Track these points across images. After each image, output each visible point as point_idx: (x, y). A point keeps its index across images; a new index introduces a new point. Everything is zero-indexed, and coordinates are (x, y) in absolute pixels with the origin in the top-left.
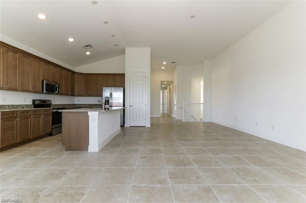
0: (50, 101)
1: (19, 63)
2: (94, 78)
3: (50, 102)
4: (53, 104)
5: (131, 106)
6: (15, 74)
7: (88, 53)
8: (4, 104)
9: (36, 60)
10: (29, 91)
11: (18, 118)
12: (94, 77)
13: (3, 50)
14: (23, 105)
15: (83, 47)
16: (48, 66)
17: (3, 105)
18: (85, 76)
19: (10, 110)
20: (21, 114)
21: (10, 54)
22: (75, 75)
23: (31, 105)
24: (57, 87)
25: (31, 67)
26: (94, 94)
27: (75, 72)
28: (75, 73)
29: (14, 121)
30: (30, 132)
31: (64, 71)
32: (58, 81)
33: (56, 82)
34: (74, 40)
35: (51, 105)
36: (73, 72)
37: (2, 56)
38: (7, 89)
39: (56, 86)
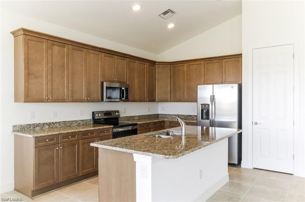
0: (118, 112)
1: (68, 60)
2: (185, 69)
3: (117, 114)
4: (121, 116)
5: (256, 124)
6: (63, 78)
7: (171, 26)
8: (54, 121)
9: (92, 51)
10: (81, 101)
11: (59, 144)
12: (185, 66)
13: (47, 45)
14: (79, 121)
15: (159, 17)
16: (111, 58)
17: (53, 123)
18: (172, 66)
19: (47, 134)
20: (63, 139)
21: (56, 49)
22: (156, 67)
23: (90, 120)
24: (123, 90)
25: (86, 63)
26: (186, 97)
27: (155, 62)
28: (155, 64)
29: (54, 149)
30: (78, 166)
31: (137, 62)
32: (126, 80)
33: (125, 82)
34: (141, 6)
35: (119, 118)
36: (153, 63)
37: (46, 54)
38: (51, 101)
39: (123, 88)
